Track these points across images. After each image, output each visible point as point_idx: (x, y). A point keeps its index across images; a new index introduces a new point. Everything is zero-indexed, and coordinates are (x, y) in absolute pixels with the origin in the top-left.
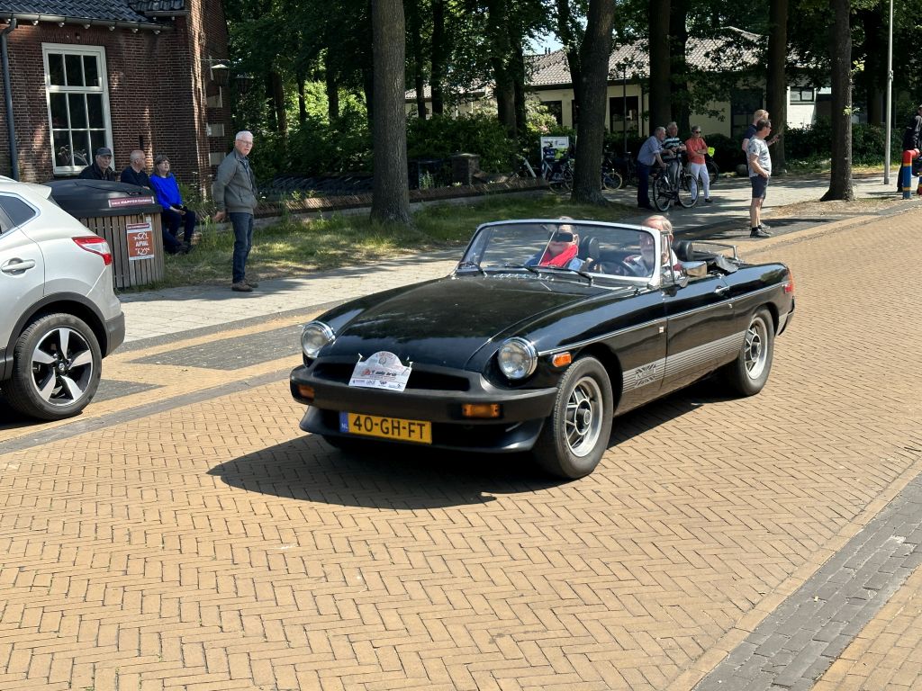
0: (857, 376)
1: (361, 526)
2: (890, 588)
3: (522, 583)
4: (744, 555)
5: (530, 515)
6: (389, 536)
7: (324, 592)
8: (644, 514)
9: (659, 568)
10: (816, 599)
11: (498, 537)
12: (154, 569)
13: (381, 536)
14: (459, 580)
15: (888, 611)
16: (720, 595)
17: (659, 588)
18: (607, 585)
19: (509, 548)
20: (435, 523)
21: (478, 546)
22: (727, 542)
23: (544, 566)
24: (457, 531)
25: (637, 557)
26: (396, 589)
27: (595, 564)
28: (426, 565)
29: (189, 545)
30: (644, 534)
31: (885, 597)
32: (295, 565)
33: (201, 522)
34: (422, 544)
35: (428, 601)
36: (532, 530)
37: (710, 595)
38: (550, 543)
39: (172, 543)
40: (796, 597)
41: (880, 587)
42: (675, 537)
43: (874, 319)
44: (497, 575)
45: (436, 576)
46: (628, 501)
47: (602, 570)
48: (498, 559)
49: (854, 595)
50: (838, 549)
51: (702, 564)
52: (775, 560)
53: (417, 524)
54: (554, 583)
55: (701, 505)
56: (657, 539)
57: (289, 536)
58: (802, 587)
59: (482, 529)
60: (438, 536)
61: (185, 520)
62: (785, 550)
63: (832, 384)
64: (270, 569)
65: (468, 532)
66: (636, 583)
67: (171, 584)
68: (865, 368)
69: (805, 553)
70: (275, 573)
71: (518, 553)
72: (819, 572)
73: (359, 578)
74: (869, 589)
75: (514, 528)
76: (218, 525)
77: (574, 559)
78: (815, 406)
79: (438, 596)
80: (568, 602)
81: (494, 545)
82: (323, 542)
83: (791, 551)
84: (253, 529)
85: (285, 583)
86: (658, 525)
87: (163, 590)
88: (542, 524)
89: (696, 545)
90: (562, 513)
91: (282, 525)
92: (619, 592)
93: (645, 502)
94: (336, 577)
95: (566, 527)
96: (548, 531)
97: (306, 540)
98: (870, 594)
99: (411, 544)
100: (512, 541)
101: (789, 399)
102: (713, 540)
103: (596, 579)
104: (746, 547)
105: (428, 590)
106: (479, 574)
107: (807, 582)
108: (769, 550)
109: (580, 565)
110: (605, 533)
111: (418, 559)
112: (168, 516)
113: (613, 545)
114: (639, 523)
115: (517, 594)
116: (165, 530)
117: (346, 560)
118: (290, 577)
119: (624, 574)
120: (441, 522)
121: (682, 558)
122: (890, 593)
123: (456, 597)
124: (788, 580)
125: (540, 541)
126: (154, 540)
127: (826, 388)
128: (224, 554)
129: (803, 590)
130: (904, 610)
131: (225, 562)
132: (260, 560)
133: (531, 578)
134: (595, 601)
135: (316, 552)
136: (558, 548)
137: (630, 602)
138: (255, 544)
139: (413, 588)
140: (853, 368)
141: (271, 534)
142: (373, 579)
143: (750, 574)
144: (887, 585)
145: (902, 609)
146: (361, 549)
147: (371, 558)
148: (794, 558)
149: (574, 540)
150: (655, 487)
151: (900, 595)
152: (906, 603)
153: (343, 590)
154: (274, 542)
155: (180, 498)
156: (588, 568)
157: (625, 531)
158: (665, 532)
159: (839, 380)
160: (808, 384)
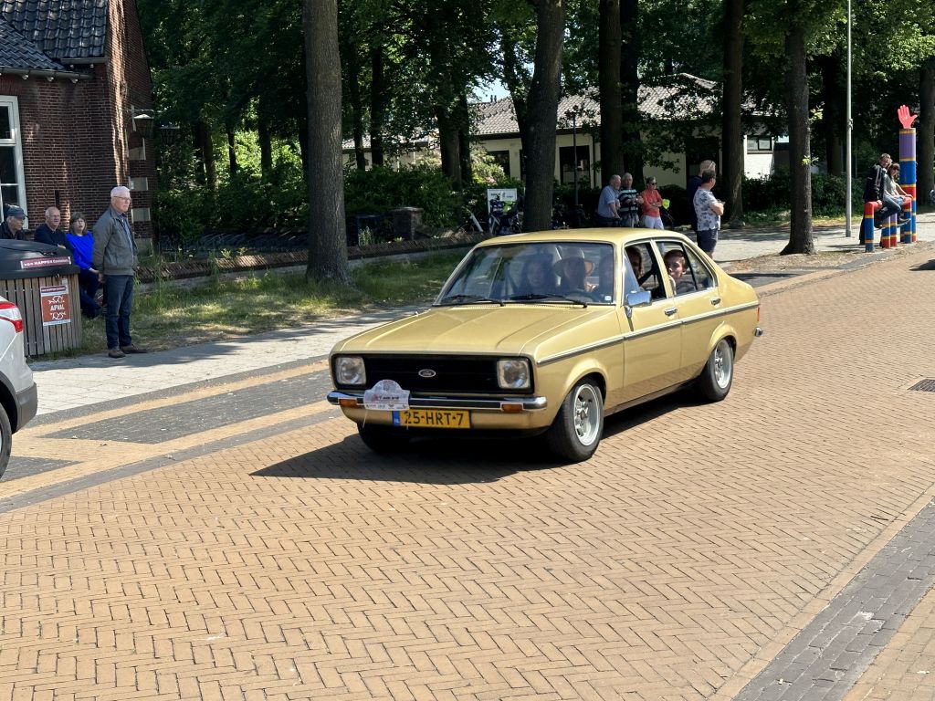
0: (819, 440)
1: (294, 612)
2: (858, 668)
3: (469, 671)
4: (706, 636)
5: (477, 596)
6: (324, 622)
7: (255, 686)
8: (599, 593)
9: (616, 652)
10: (781, 680)
11: (442, 622)
12: (67, 666)
13: (316, 623)
14: (402, 669)
15: (857, 693)
16: (680, 680)
17: (616, 674)
18: (560, 672)
19: (455, 632)
20: (375, 607)
21: (422, 632)
22: (688, 622)
23: (491, 652)
24: (399, 615)
25: (591, 640)
26: (333, 681)
27: (547, 648)
28: (366, 655)
29: (106, 638)
30: (599, 615)
31: (853, 678)
32: (223, 658)
33: (120, 612)
34: (361, 630)
35: (368, 693)
36: (478, 611)
37: (669, 680)
38: (498, 627)
39: (88, 636)
40: (760, 679)
41: (847, 667)
42: (633, 618)
43: (837, 379)
44: (443, 664)
45: (376, 666)
46: (581, 578)
47: (554, 654)
48: (444, 645)
49: (821, 676)
50: (803, 627)
51: (662, 646)
52: (738, 641)
53: (356, 609)
54: (504, 671)
55: (659, 582)
56: (613, 620)
57: (216, 626)
58: (765, 670)
59: (427, 612)
60: (378, 621)
61: (102, 609)
62: (749, 630)
63: (796, 450)
64: (195, 663)
65: (411, 616)
66: (590, 669)
67: (86, 682)
68: (828, 432)
69: (768, 632)
70: (200, 667)
71: (465, 639)
72: (784, 652)
73: (293, 670)
74: (836, 669)
75: (459, 610)
76: (138, 615)
77: (525, 645)
78: (777, 473)
79: (378, 688)
80: (518, 692)
81: (437, 631)
82: (253, 630)
83: (754, 631)
84: (177, 619)
85: (211, 678)
86: (614, 605)
87: (76, 689)
88: (491, 606)
89: (655, 625)
90: (511, 592)
91: (208, 613)
92: (573, 680)
93: (600, 580)
94: (267, 669)
95: (516, 609)
96: (497, 614)
97: (235, 629)
98: (838, 675)
99: (349, 631)
100: (459, 626)
101: (750, 466)
102: (672, 620)
103: (549, 665)
104: (706, 626)
105: (367, 681)
106: (422, 662)
107: (771, 663)
108: (731, 630)
109: (531, 650)
110: (557, 615)
111: (356, 647)
112: (83, 607)
113: (566, 628)
114: (594, 603)
115: (464, 683)
116: (80, 622)
117: (277, 649)
118: (217, 671)
119: (578, 659)
120: (381, 606)
121: (639, 641)
122: (858, 674)
123: (398, 689)
124: (751, 662)
125: (489, 625)
126: (68, 633)
127: (789, 454)
128: (145, 646)
129: (767, 672)
130: (874, 692)
131: (146, 656)
132: (183, 652)
133: (479, 666)
134: (547, 688)
135: (246, 642)
136: (507, 631)
137: (584, 689)
138: (177, 635)
139: (351, 679)
140: (816, 432)
141: (196, 623)
142: (307, 670)
143: (711, 656)
144: (855, 665)
145: (871, 691)
146: (294, 638)
147: (305, 648)
148: (756, 638)
149: (525, 623)
150: (611, 563)
151: (868, 676)
152: (875, 684)
153: (275, 683)
154: (200, 632)
155: (97, 586)
156: (539, 653)
157: (578, 612)
158: (622, 611)
159: (802, 445)
160: (770, 449)
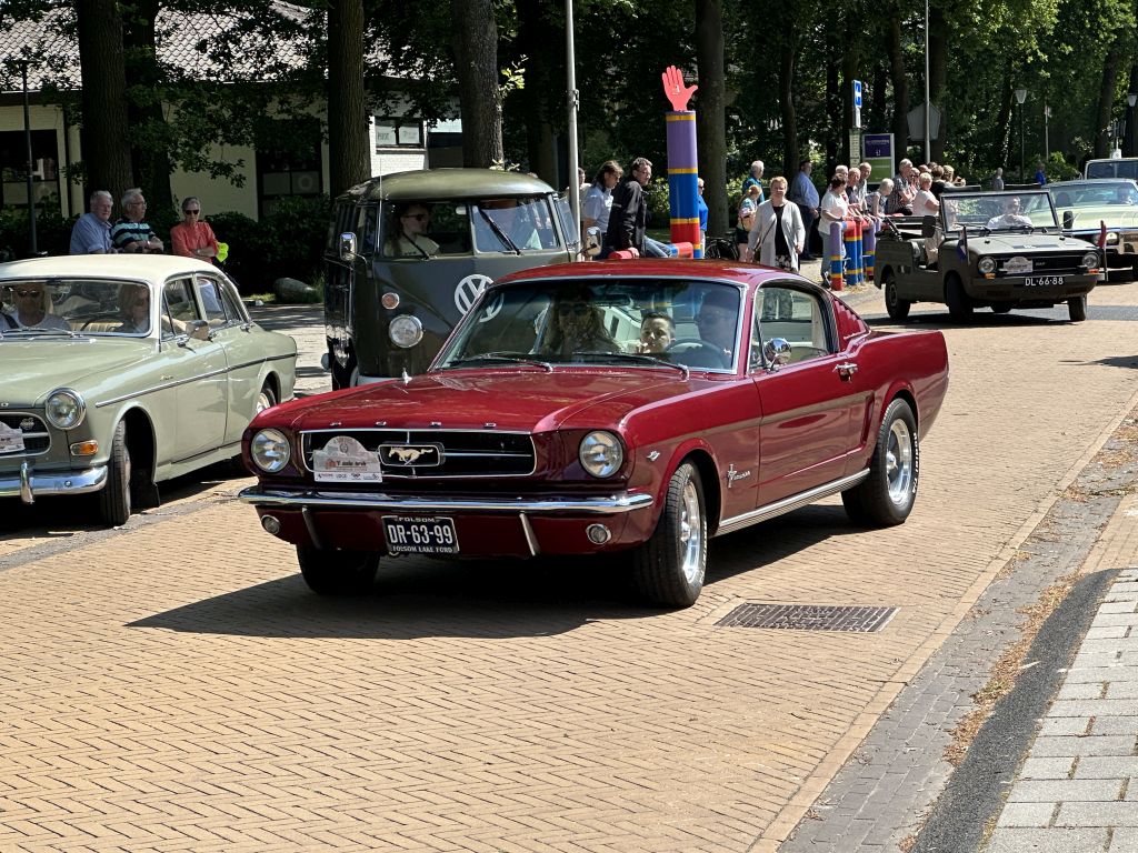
63: (510, 756)
159: (525, 748)
160: (461, 759)
